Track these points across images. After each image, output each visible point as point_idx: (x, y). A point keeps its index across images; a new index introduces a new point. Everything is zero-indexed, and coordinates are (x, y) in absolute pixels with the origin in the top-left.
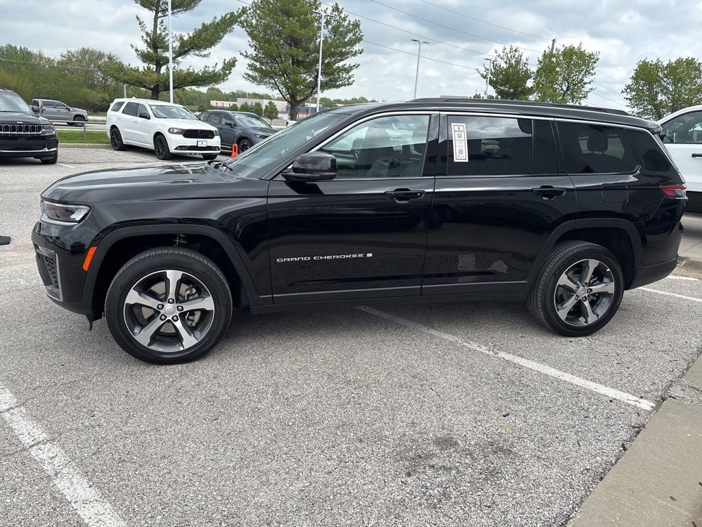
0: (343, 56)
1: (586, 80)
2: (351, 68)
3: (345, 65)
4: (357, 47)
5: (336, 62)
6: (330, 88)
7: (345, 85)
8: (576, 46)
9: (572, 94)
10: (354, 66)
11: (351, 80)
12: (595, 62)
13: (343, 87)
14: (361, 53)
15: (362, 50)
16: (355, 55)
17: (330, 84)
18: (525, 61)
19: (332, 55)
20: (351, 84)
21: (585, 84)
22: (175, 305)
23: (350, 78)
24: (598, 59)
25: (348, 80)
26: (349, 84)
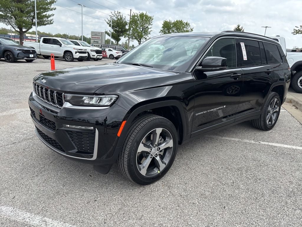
0: (46, 10)
1: (149, 27)
2: (49, 16)
3: (47, 14)
4: (53, 6)
5: (43, 12)
6: (41, 25)
7: (49, 24)
8: (144, 13)
9: (144, 32)
10: (52, 15)
11: (52, 22)
12: (152, 20)
13: (48, 25)
14: (55, 10)
15: (55, 8)
16: (52, 10)
17: (41, 23)
18: (124, 18)
19: (41, 8)
20: (52, 23)
21: (149, 28)
22: (156, 148)
23: (51, 21)
24: (153, 19)
25: (50, 22)
26: (51, 23)
